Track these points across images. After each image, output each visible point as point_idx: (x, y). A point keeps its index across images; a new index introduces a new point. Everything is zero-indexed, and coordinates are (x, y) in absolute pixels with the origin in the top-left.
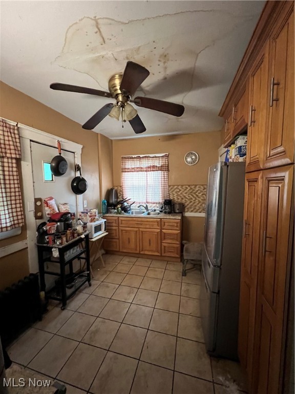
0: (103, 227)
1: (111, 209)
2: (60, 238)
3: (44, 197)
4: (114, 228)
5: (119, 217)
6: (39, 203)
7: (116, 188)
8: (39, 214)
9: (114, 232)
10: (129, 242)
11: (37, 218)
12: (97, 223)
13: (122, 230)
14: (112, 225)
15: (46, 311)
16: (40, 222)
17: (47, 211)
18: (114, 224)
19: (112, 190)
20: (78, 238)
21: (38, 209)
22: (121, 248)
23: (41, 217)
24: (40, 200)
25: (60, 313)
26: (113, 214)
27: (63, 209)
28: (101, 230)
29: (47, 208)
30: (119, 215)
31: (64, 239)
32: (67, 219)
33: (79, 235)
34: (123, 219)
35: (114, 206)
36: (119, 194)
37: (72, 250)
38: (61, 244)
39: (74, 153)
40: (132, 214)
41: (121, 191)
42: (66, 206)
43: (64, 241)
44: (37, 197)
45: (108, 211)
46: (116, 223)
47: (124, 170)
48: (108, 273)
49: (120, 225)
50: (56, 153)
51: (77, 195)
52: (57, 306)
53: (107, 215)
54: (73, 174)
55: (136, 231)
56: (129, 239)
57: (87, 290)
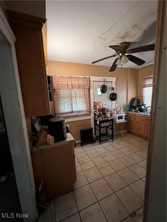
0: (124, 118)
1: (132, 109)
2: (99, 117)
3: (97, 102)
4: (132, 120)
5: (135, 114)
6: (95, 104)
7: (139, 97)
8: (95, 108)
9: (132, 122)
10: (140, 129)
11: (94, 109)
12: (120, 115)
13: (137, 122)
14: (131, 118)
15: (95, 142)
16: (95, 110)
17: (98, 107)
18: (132, 118)
19: (135, 98)
20: (107, 119)
21: (95, 106)
22: (135, 131)
23: (96, 109)
24: (96, 103)
25: (98, 145)
26: (133, 112)
27: (104, 107)
28: (122, 119)
29: (98, 106)
30: (136, 113)
31: (101, 118)
32: (104, 111)
33: (108, 118)
34: (138, 115)
35: (135, 108)
36: (140, 101)
37: (105, 123)
38: (100, 119)
39: (112, 82)
40: (147, 113)
41: (142, 99)
42: (105, 106)
43: (101, 119)
44: (95, 101)
45: (130, 110)
46: (133, 117)
47: (145, 86)
48: (124, 140)
49: (136, 119)
50: (102, 84)
51: (113, 101)
52: (98, 142)
53: (129, 112)
54: (111, 92)
55: (145, 124)
56: (140, 127)
57: (111, 142)
